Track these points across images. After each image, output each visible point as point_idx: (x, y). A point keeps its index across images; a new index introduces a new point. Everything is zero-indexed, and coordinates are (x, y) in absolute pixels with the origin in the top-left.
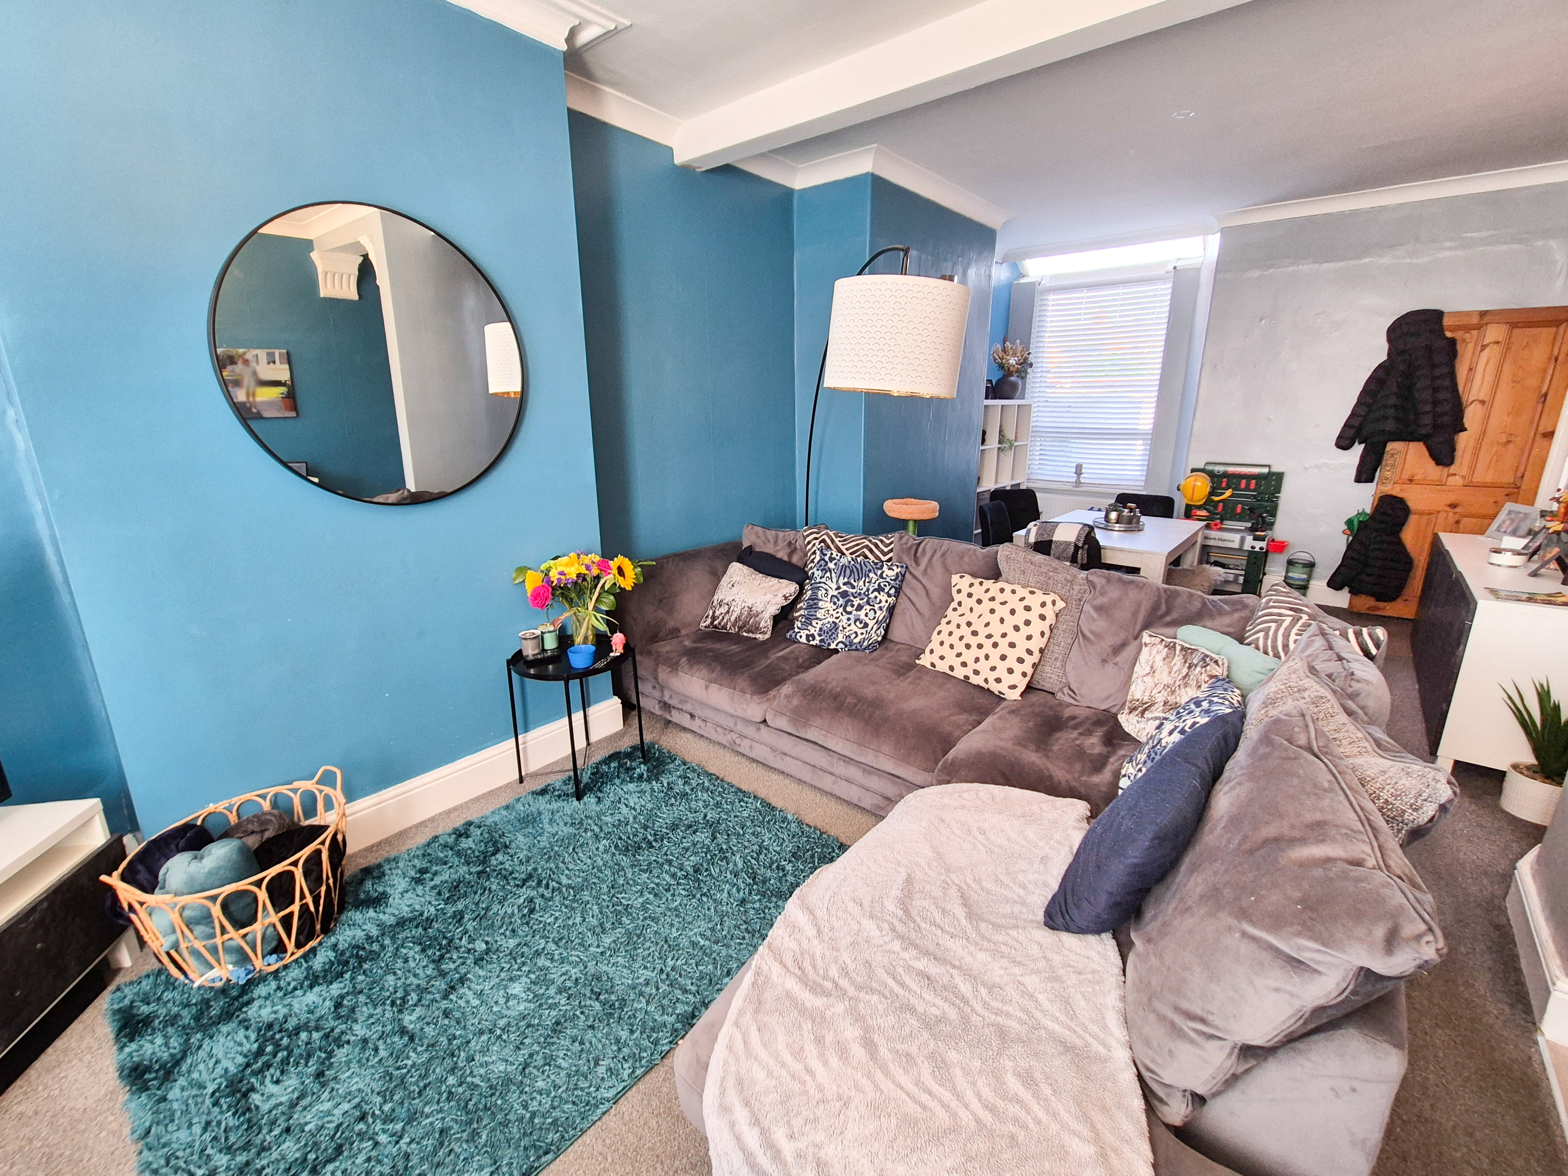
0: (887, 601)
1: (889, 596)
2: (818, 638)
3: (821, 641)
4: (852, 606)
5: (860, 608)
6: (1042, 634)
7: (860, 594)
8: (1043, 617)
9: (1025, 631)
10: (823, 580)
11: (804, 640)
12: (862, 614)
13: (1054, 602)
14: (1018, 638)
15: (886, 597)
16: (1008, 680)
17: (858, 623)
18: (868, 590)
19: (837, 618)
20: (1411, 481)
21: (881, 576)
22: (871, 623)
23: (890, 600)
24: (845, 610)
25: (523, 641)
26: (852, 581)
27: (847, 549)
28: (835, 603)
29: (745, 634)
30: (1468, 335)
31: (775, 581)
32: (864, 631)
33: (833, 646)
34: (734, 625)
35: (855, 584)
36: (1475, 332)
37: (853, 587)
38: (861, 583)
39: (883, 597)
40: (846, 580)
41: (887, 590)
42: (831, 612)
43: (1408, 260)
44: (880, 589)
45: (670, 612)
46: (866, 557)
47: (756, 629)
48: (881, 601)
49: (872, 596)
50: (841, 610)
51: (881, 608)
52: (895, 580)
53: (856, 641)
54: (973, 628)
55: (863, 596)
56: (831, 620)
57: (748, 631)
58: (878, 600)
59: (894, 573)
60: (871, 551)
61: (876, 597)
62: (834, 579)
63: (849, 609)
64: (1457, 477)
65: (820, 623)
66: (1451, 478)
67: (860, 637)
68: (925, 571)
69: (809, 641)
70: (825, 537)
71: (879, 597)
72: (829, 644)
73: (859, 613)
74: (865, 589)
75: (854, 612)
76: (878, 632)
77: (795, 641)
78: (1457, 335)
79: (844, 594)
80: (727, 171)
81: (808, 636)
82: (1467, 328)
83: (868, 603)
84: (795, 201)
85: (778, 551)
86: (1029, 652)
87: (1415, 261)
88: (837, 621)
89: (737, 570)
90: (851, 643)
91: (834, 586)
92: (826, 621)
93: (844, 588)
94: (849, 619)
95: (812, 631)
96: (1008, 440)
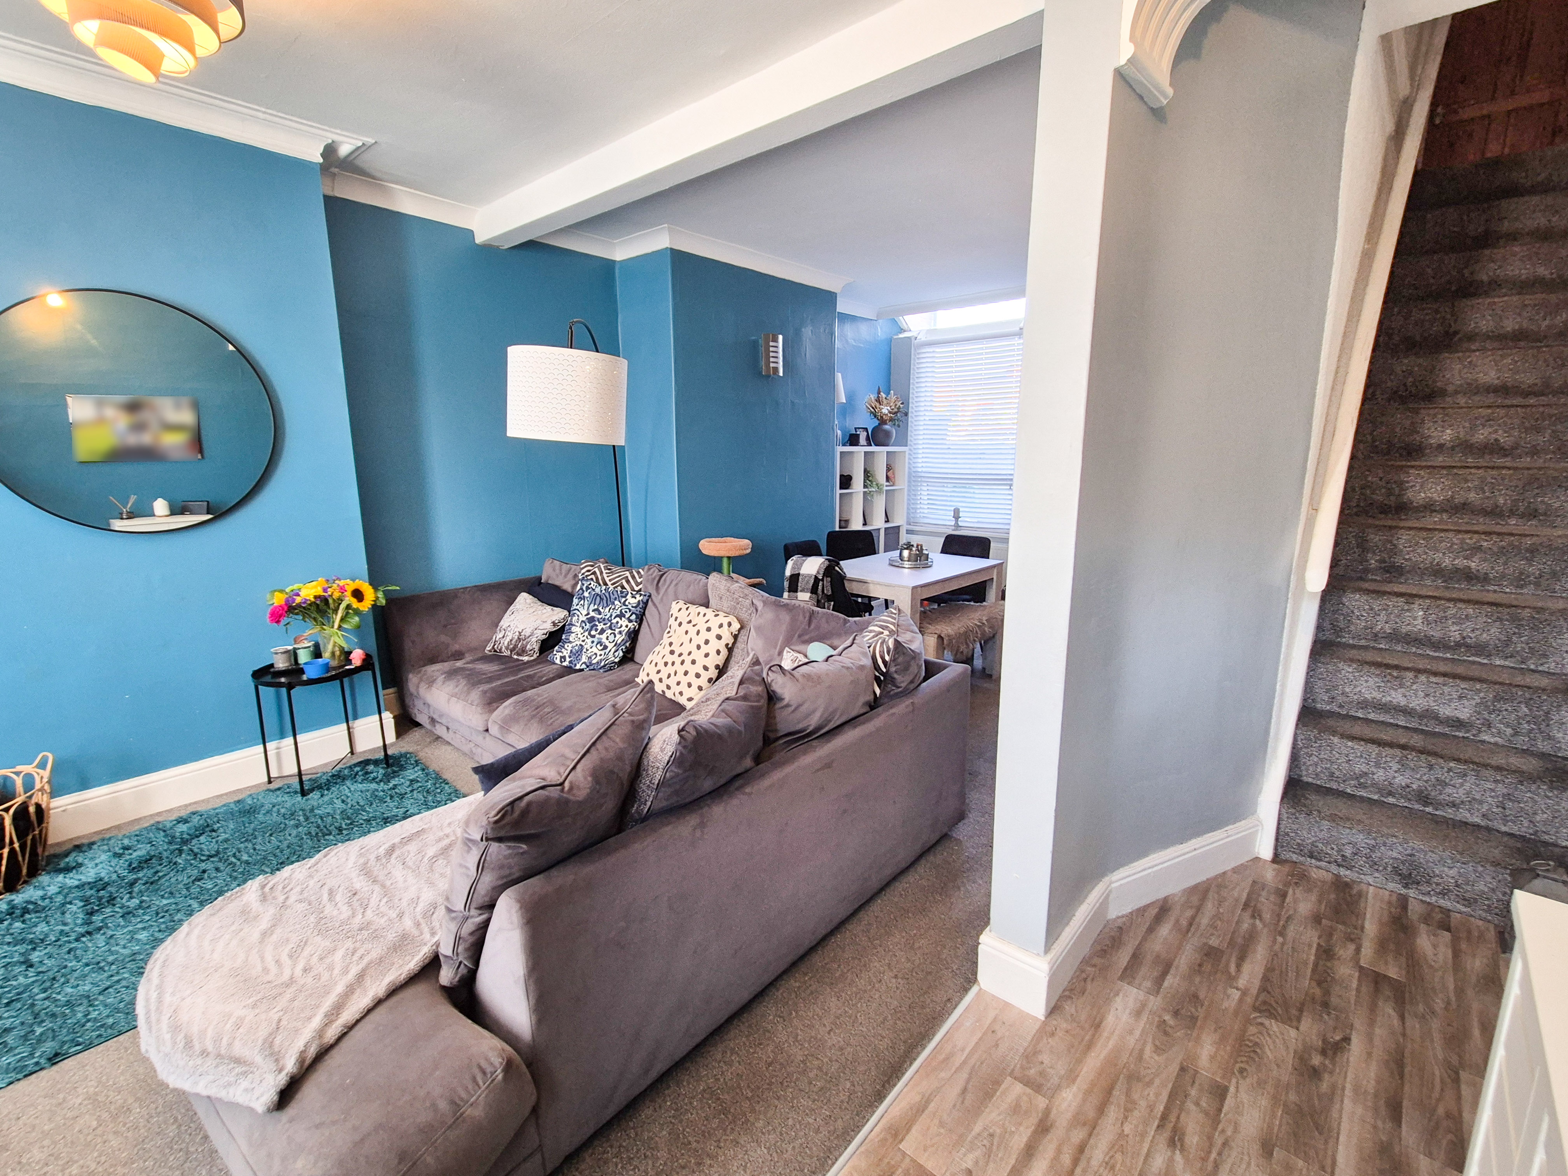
0: (627, 626)
1: (630, 621)
2: (568, 659)
3: (570, 662)
4: (596, 630)
5: (602, 631)
6: (718, 652)
7: (604, 620)
8: (719, 637)
9: (705, 649)
10: (578, 607)
11: (558, 661)
12: (604, 636)
13: (730, 624)
14: (698, 655)
15: (627, 622)
16: (688, 693)
17: (598, 646)
18: (611, 616)
19: (583, 641)
21: (624, 604)
22: (610, 646)
23: (630, 625)
24: (589, 634)
25: (275, 656)
26: (600, 608)
27: (610, 580)
28: (583, 628)
29: (515, 657)
31: (549, 608)
32: (602, 652)
33: (578, 667)
34: (507, 648)
35: (602, 611)
37: (600, 613)
38: (607, 609)
39: (624, 622)
40: (596, 607)
41: (627, 615)
42: (579, 636)
44: (621, 616)
45: (455, 636)
46: (623, 587)
47: (523, 652)
48: (621, 626)
49: (614, 621)
50: (586, 634)
51: (620, 633)
52: (636, 607)
53: (594, 662)
54: (672, 648)
55: (606, 621)
56: (578, 643)
57: (518, 654)
58: (619, 625)
59: (636, 601)
60: (628, 582)
61: (617, 622)
62: (586, 607)
63: (593, 633)
65: (570, 645)
67: (599, 658)
68: (662, 599)
69: (561, 662)
70: (596, 570)
71: (621, 622)
72: (575, 665)
73: (601, 636)
74: (609, 615)
75: (597, 636)
76: (616, 654)
77: (554, 663)
79: (591, 620)
80: (531, 245)
81: (561, 657)
83: (610, 628)
84: (617, 271)
85: (564, 583)
86: (706, 668)
88: (583, 644)
89: (524, 598)
90: (591, 664)
91: (584, 612)
92: (574, 644)
93: (592, 614)
94: (593, 642)
95: (565, 654)
96: (877, 484)
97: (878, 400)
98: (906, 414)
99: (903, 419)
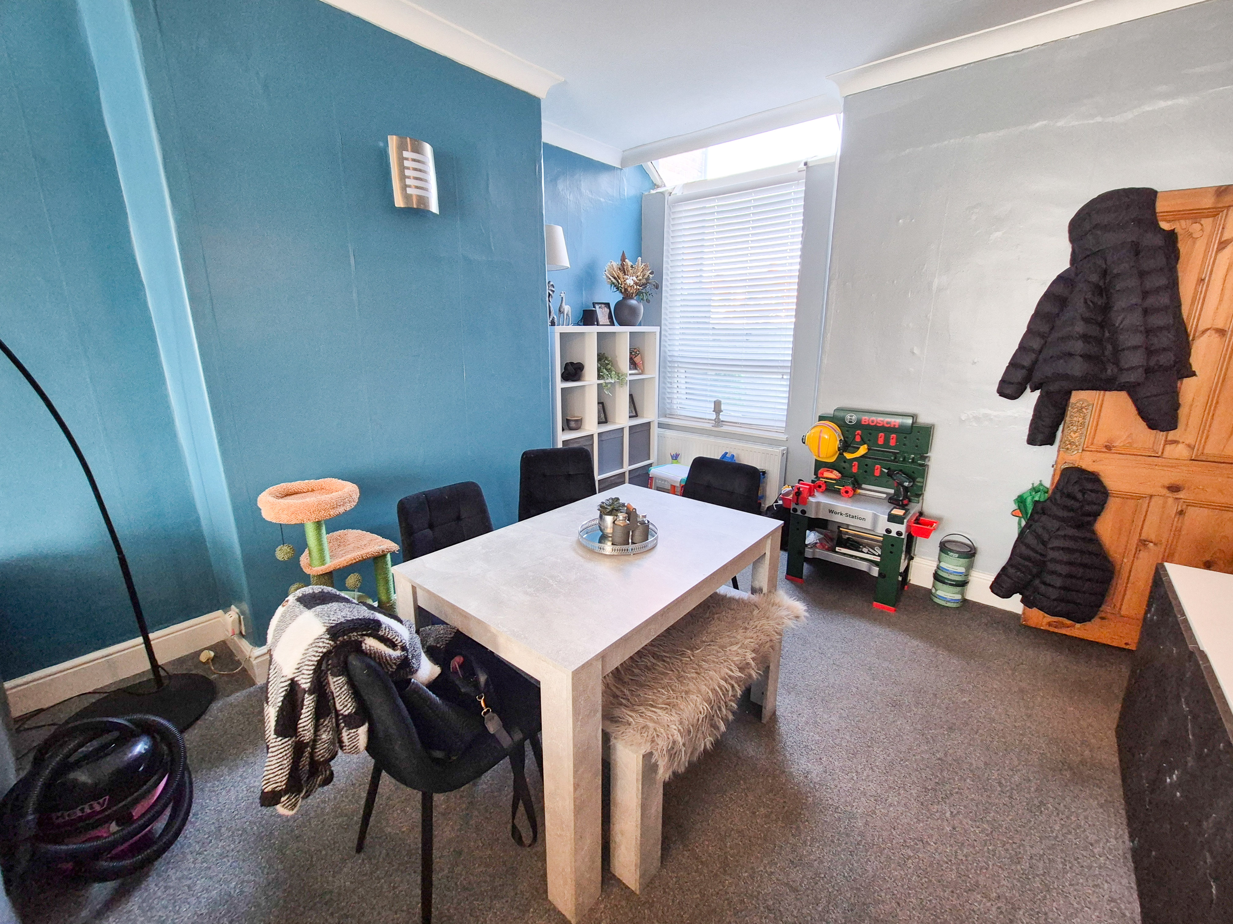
20: (1108, 448)
30: (1197, 226)
36: (1207, 222)
43: (1099, 119)
64: (1180, 446)
66: (1168, 448)
78: (1179, 227)
82: (1196, 215)
87: (1110, 119)
96: (617, 374)
97: (623, 269)
98: (658, 287)
99: (654, 291)
